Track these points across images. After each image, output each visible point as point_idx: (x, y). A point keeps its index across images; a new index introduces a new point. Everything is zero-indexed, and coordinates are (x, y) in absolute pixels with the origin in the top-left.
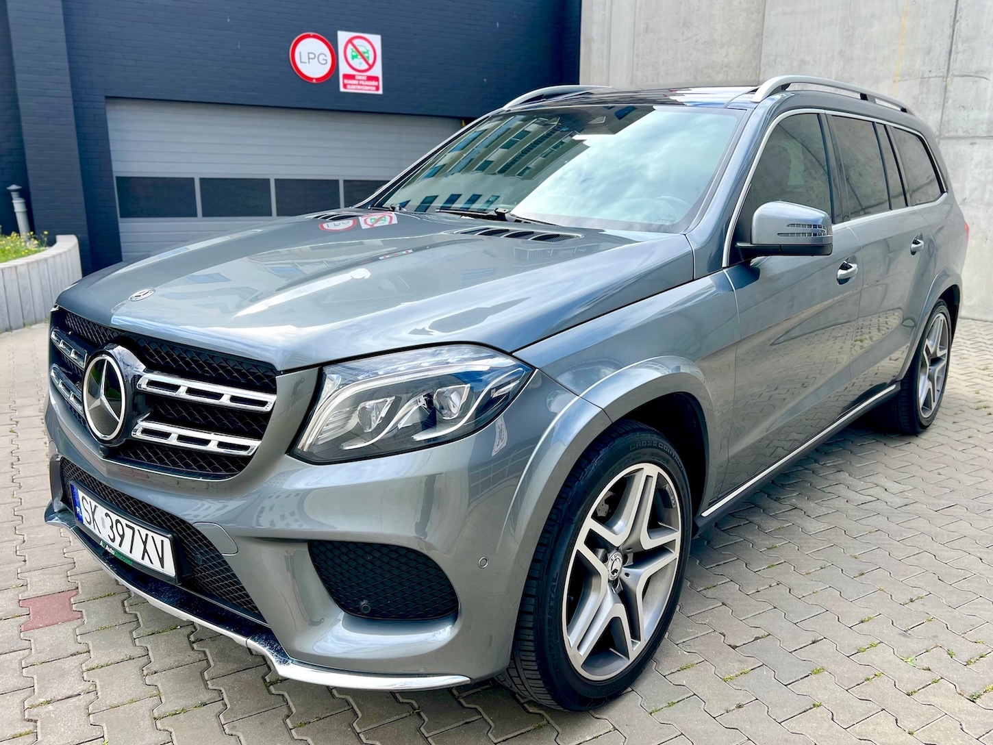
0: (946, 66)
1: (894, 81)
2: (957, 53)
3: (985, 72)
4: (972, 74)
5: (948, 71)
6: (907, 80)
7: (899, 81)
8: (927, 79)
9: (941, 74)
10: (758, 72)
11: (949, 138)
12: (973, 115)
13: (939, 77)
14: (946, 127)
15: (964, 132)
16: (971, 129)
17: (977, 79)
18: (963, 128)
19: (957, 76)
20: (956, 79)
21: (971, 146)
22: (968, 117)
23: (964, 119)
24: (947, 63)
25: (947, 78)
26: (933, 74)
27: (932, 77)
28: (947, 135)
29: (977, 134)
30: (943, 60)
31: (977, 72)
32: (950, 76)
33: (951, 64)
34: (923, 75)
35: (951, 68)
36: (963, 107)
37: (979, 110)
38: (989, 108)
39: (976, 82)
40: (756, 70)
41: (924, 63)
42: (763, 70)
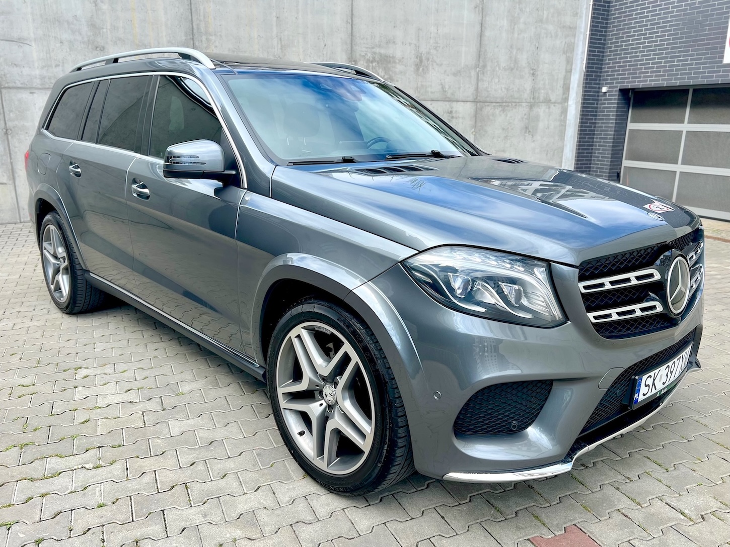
3: (27, 40)
11: (9, 88)
12: (26, 71)
14: (4, 79)
15: (22, 84)
16: (27, 82)
17: (21, 44)
18: (20, 81)
20: (2, 43)
21: (31, 95)
22: (22, 72)
23: (18, 74)
28: (7, 85)
29: (34, 86)
36: (15, 64)
37: (30, 68)
38: (38, 67)
39: (21, 46)
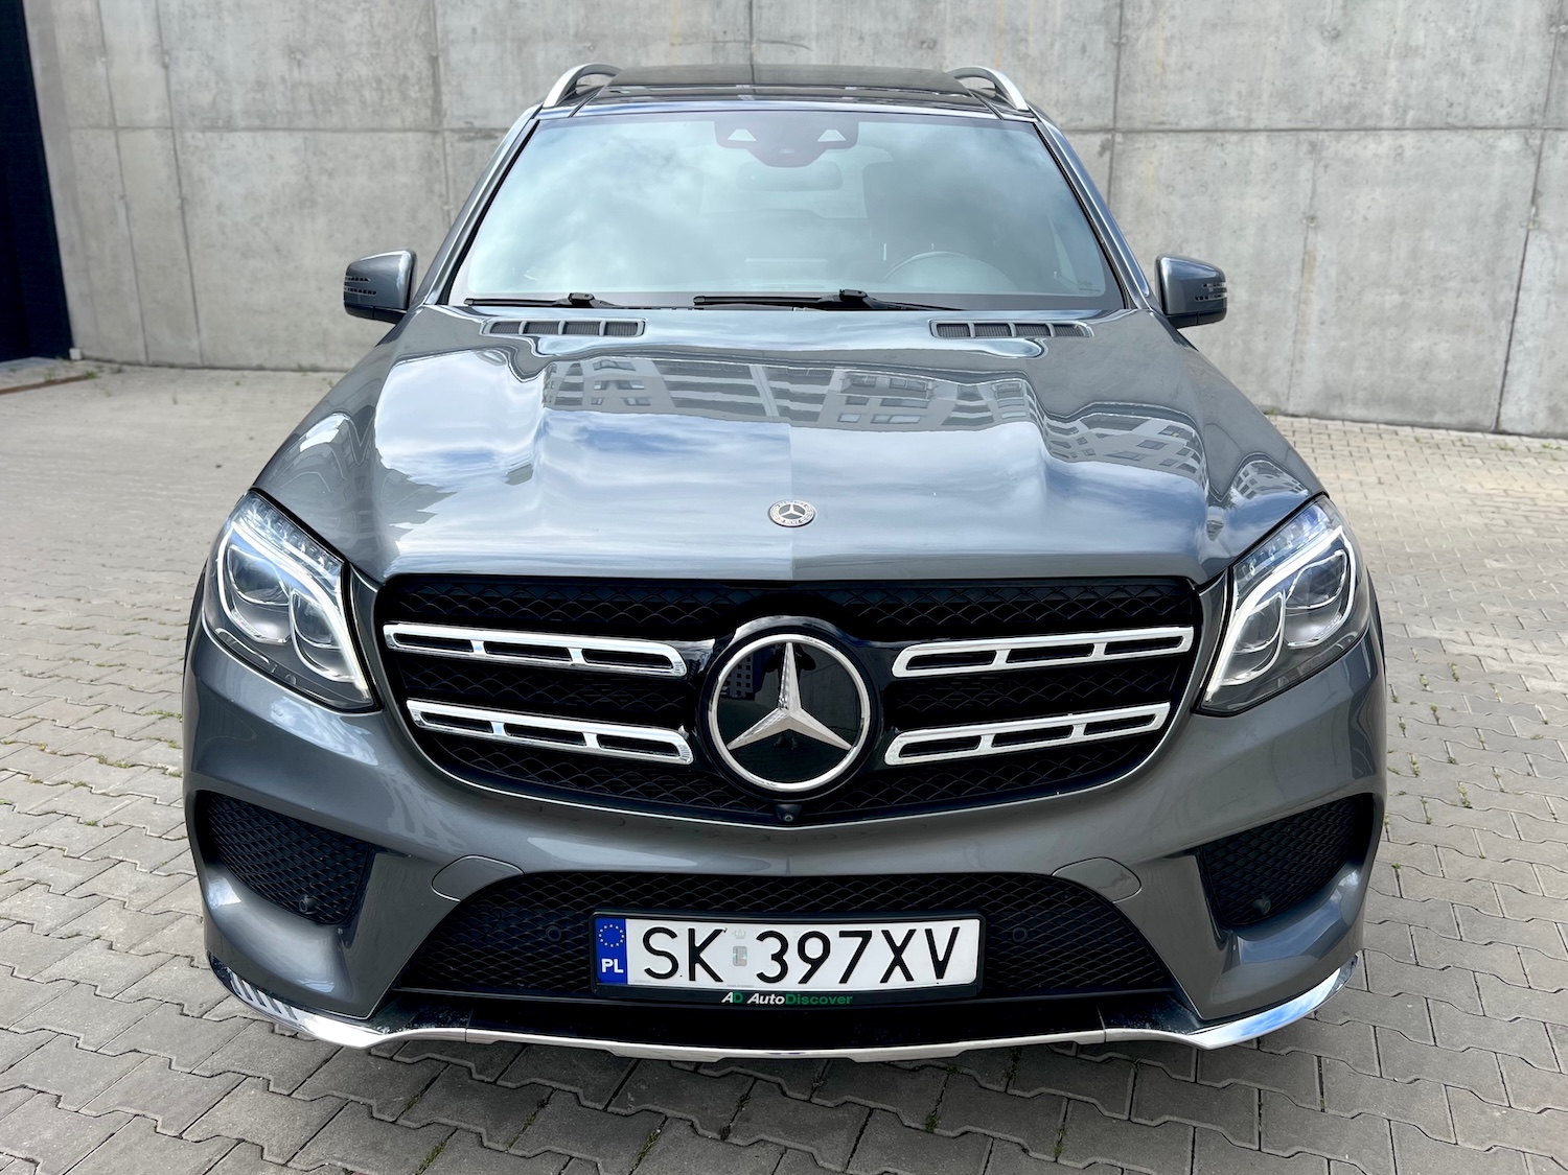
0: (748, 26)
1: (673, 45)
2: (760, 7)
4: (786, 40)
5: (751, 35)
6: (691, 44)
7: (680, 44)
8: (721, 44)
9: (741, 38)
10: (431, 13)
13: (740, 42)
17: (795, 48)
19: (765, 42)
20: (764, 46)
24: (748, 21)
25: (751, 43)
26: (730, 37)
27: (730, 42)
30: (742, 18)
31: (792, 38)
32: (754, 41)
33: (754, 23)
34: (715, 38)
35: (755, 30)
40: (428, 11)
41: (714, 21)
42: (440, 12)
